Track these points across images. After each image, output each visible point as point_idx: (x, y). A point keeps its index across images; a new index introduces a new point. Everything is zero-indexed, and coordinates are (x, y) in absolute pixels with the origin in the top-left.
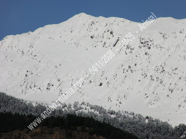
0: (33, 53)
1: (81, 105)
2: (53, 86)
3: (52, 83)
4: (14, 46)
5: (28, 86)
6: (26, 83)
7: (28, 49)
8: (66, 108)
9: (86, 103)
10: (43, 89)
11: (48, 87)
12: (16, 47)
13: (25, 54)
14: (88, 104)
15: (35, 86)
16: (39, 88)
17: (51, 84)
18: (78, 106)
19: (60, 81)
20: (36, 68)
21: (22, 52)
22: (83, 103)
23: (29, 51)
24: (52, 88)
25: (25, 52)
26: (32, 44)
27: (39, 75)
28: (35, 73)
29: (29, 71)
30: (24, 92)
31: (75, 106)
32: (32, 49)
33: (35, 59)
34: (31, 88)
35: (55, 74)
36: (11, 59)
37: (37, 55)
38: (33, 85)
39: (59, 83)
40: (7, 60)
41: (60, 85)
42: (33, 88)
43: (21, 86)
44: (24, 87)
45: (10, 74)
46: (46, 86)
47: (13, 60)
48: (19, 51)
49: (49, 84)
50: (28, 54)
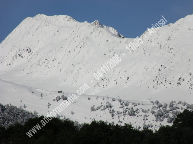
0: (170, 46)
1: (178, 104)
2: (184, 80)
3: (183, 77)
4: (153, 39)
5: (159, 82)
6: (158, 78)
7: (166, 42)
8: (161, 108)
9: (183, 102)
10: (173, 84)
11: (179, 82)
12: (155, 41)
13: (162, 47)
14: (185, 103)
15: (166, 81)
16: (170, 83)
17: (182, 79)
18: (174, 106)
19: (191, 75)
20: (169, 62)
21: (160, 45)
22: (180, 103)
23: (166, 44)
24: (183, 83)
25: (163, 45)
26: (170, 37)
27: (171, 69)
28: (168, 67)
29: (163, 66)
30: (155, 88)
31: (171, 106)
32: (170, 41)
33: (170, 52)
34: (162, 83)
35: (187, 68)
36: (148, 54)
37: (174, 48)
38: (164, 80)
39: (190, 77)
40: (145, 54)
41: (191, 80)
42: (164, 83)
43: (154, 81)
44: (156, 82)
45: (146, 69)
46: (177, 81)
47: (151, 55)
48: (157, 44)
49: (180, 79)
50: (165, 47)
